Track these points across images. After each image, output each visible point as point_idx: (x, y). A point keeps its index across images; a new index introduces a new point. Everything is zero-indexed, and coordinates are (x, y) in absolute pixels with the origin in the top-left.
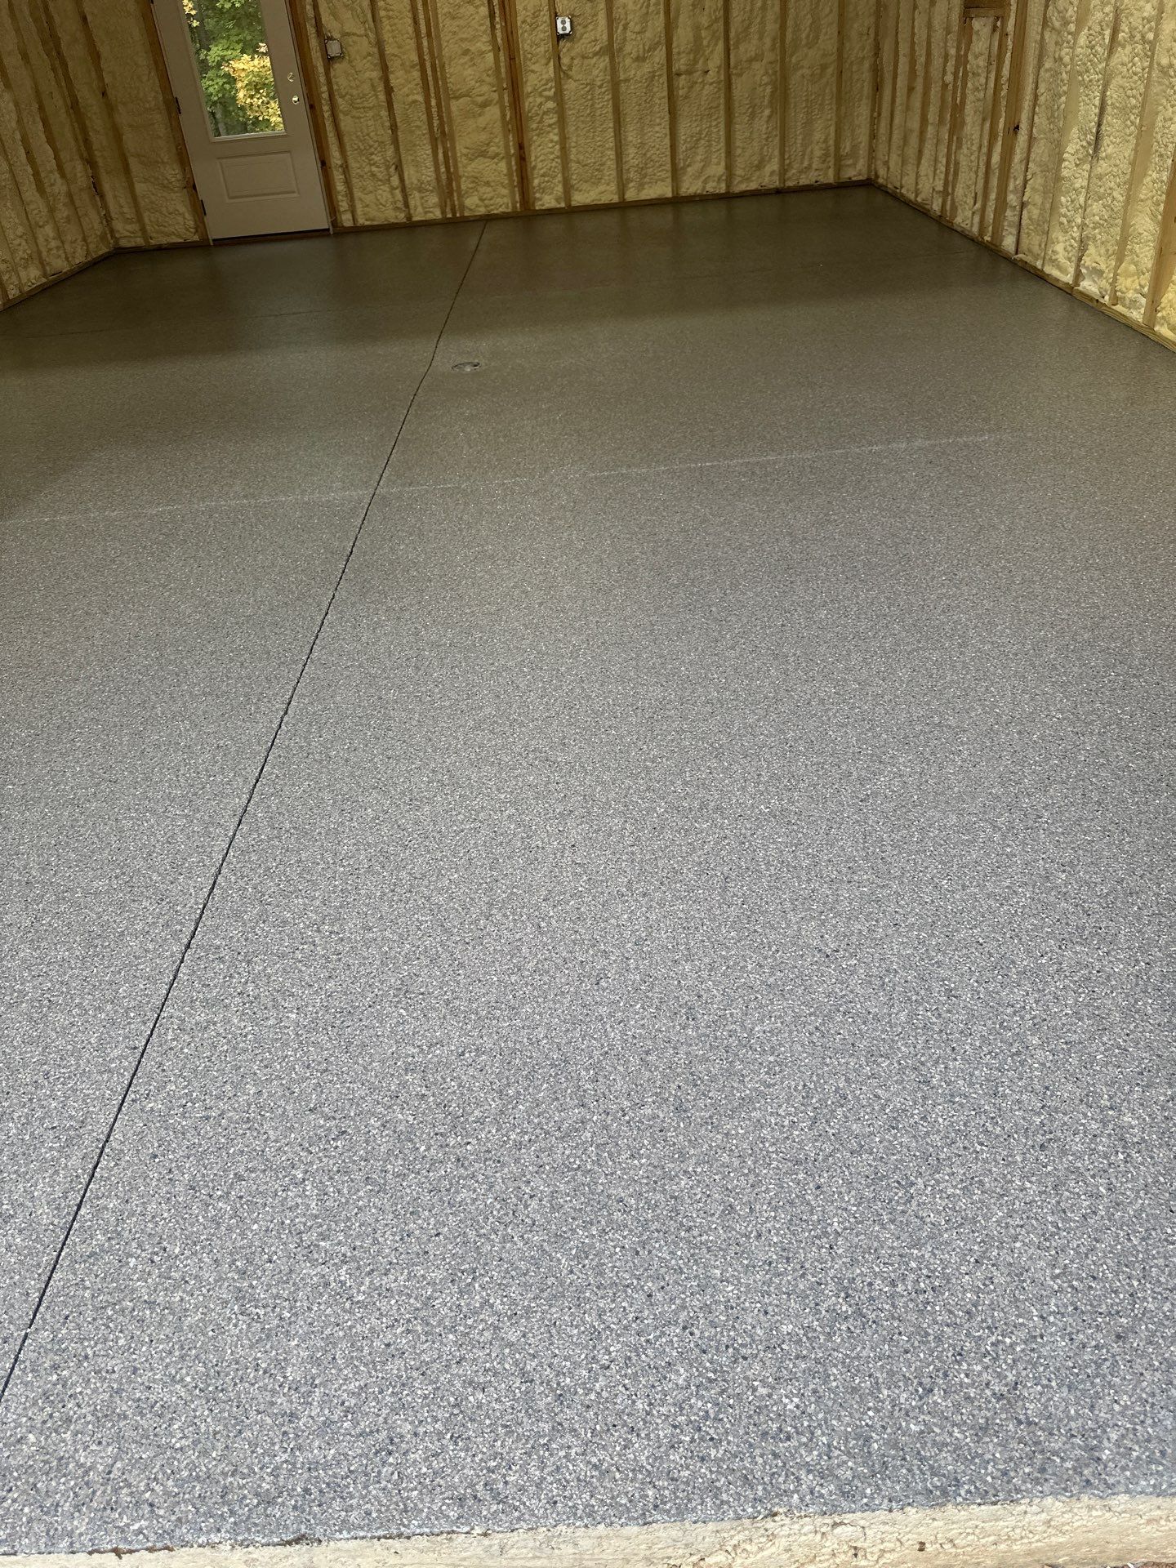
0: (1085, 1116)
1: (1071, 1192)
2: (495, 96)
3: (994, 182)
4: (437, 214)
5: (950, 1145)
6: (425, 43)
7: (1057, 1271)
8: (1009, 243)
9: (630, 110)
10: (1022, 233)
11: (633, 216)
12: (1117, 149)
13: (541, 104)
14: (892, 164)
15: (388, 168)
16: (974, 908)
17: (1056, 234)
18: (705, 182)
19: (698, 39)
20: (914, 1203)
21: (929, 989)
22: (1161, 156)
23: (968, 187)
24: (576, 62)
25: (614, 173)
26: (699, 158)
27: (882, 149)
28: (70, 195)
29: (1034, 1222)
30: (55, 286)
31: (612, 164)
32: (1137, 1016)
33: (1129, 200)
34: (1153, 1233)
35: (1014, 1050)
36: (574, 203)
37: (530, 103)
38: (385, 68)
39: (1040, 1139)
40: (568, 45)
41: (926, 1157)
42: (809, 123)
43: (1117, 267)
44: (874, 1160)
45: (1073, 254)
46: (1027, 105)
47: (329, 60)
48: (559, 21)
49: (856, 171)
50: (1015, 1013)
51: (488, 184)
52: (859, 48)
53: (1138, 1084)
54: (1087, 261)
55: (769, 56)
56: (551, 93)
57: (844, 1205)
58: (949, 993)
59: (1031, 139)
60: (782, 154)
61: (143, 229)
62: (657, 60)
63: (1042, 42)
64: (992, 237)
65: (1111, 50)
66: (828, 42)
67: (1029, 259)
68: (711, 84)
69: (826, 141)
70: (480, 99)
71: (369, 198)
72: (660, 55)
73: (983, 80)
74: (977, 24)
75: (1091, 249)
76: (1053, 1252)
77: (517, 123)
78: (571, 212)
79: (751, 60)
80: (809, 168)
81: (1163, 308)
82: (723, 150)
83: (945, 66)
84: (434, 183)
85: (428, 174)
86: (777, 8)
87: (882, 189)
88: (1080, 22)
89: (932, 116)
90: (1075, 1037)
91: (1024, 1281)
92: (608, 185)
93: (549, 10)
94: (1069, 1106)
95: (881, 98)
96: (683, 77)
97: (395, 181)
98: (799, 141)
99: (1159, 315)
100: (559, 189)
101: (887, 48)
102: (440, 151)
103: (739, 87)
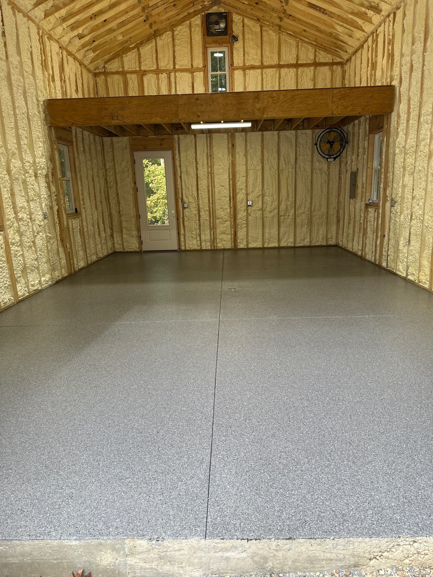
2: (229, 219)
3: (378, 249)
4: (210, 248)
5: (423, 471)
6: (211, 205)
8: (384, 264)
9: (267, 224)
10: (388, 263)
11: (266, 252)
12: (415, 244)
13: (242, 222)
14: (344, 241)
15: (197, 235)
17: (399, 263)
18: (288, 243)
19: (287, 208)
20: (417, 482)
22: (428, 247)
23: (370, 249)
24: (252, 212)
25: (261, 240)
26: (286, 237)
27: (340, 237)
28: (106, 237)
30: (99, 261)
31: (261, 237)
33: (420, 257)
36: (249, 247)
37: (238, 221)
38: (199, 211)
40: (251, 208)
41: (418, 473)
42: (318, 230)
43: (419, 273)
44: (405, 474)
45: (405, 269)
46: (387, 230)
47: (184, 208)
48: (249, 202)
49: (332, 242)
51: (225, 241)
52: (333, 212)
54: (409, 271)
55: (307, 213)
56: (245, 219)
57: (400, 482)
59: (389, 239)
60: (310, 237)
61: (123, 247)
63: (390, 217)
64: (379, 263)
65: (411, 221)
66: (324, 209)
67: (391, 269)
68: (290, 219)
69: (323, 234)
70: (225, 220)
71: (190, 243)
72: (276, 211)
73: (373, 223)
74: (370, 210)
75: (410, 268)
77: (235, 226)
78: (248, 249)
79: (302, 213)
80: (318, 241)
82: (293, 235)
83: (360, 218)
84: (209, 240)
85: (208, 237)
86: (309, 201)
87: (341, 248)
88: (401, 213)
89: (357, 230)
93: (246, 199)
95: (339, 225)
96: (282, 217)
97: (198, 239)
98: (315, 234)
100: (245, 243)
101: (341, 212)
102: (212, 232)
103: (298, 220)
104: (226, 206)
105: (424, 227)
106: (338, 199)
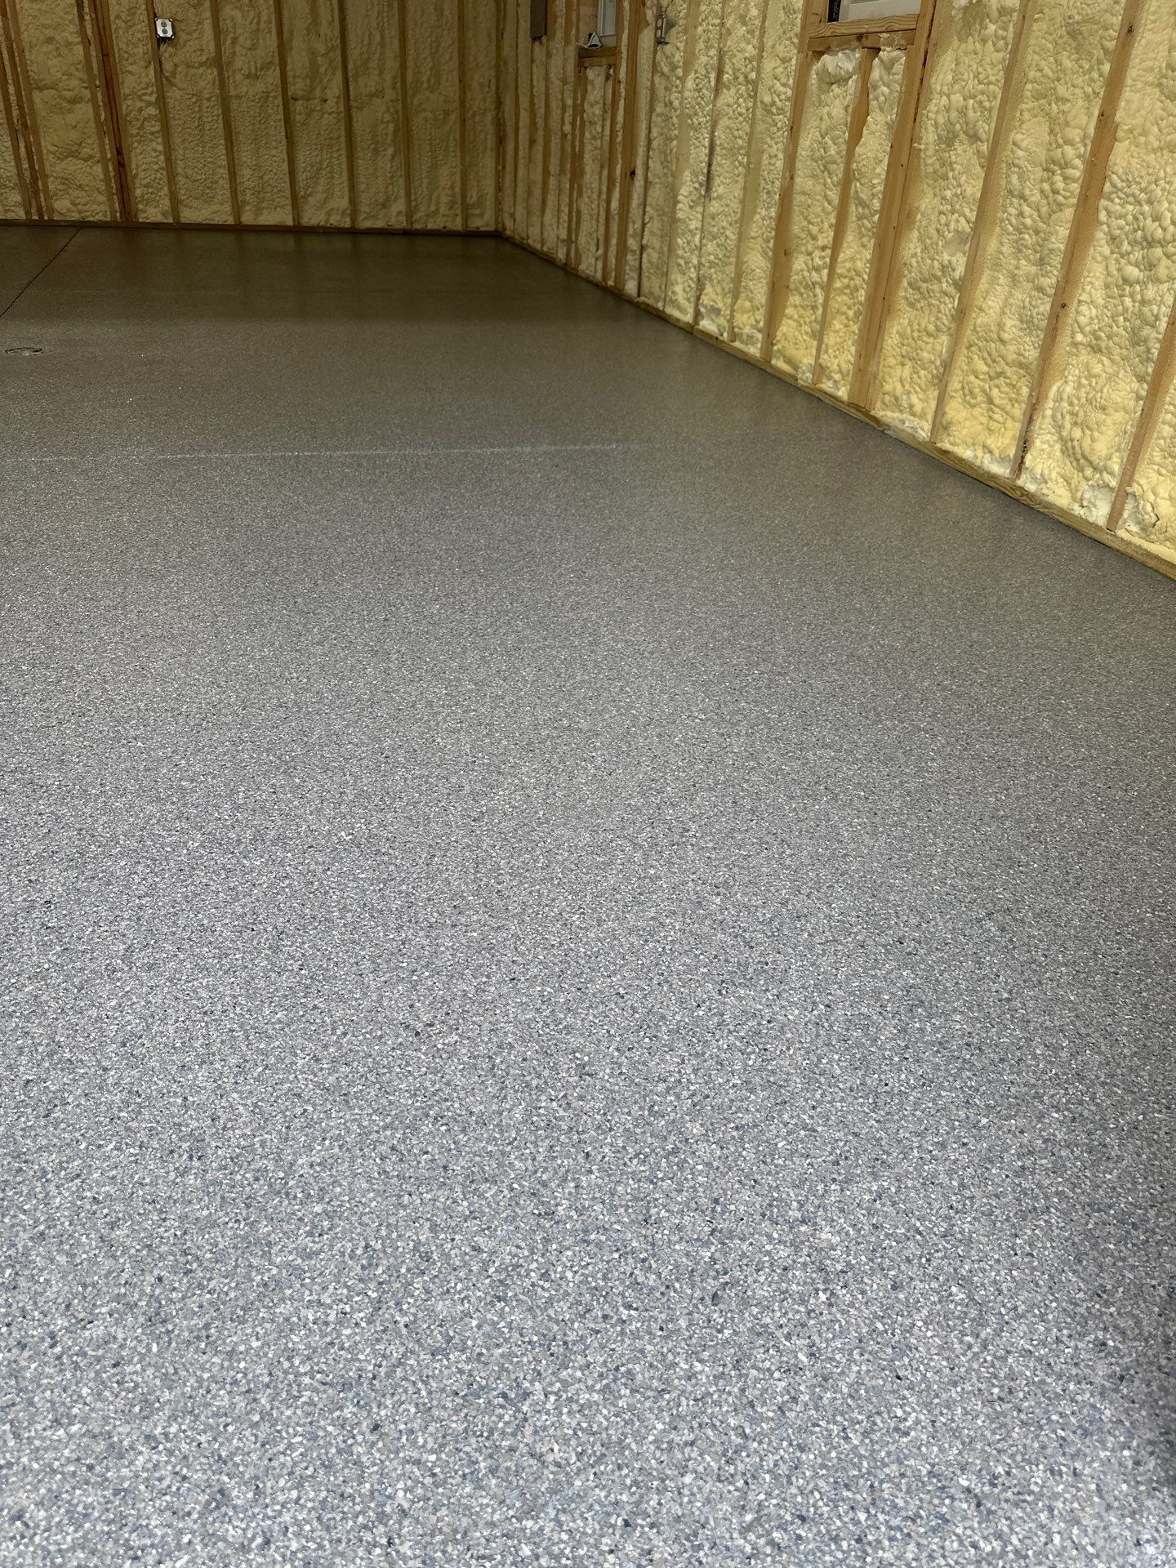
0: (769, 1237)
1: (758, 1369)
2: (87, 93)
3: (614, 228)
4: (21, 214)
5: (583, 1316)
7: (749, 1518)
8: (631, 287)
9: (243, 129)
10: (643, 277)
11: (252, 241)
12: (728, 190)
13: (140, 110)
14: (518, 216)
16: (612, 948)
17: (675, 276)
18: (329, 214)
19: (314, 65)
20: (528, 1430)
21: (554, 1068)
22: (768, 192)
23: (591, 234)
24: (179, 69)
25: (228, 193)
26: (320, 188)
27: (508, 201)
29: (710, 1432)
31: (224, 183)
32: (822, 1080)
33: (741, 236)
34: (878, 1420)
35: (669, 1147)
36: (182, 220)
37: (127, 106)
39: (711, 1285)
40: (170, 49)
41: (547, 1340)
42: (434, 167)
43: (733, 304)
44: (468, 1360)
45: (692, 295)
46: (641, 151)
48: (159, 22)
49: (483, 221)
50: (668, 1089)
51: (80, 187)
52: (481, 100)
53: (834, 1180)
54: (705, 299)
55: (390, 94)
56: (153, 98)
57: (415, 1455)
58: (583, 1071)
59: (647, 184)
60: (408, 195)
62: (270, 80)
63: (653, 90)
64: (615, 281)
65: (717, 91)
66: (450, 88)
67: (651, 302)
68: (330, 114)
69: (452, 188)
70: (68, 94)
72: (274, 75)
73: (599, 129)
74: (591, 74)
75: (708, 289)
76: (740, 1484)
77: (114, 127)
78: (180, 229)
79: (371, 96)
80: (436, 212)
81: (778, 341)
82: (346, 184)
83: (563, 115)
84: (15, 179)
85: (8, 168)
86: (396, 46)
87: (509, 240)
88: (688, 66)
89: (554, 167)
90: (748, 1118)
91: (700, 1547)
92: (222, 204)
93: (147, 9)
94: (748, 1226)
95: (505, 150)
96: (300, 102)
98: (424, 185)
99: (775, 348)
100: (166, 203)
101: (508, 102)
102: (22, 145)
103: (361, 120)
104: (65, 34)
105: (759, 112)
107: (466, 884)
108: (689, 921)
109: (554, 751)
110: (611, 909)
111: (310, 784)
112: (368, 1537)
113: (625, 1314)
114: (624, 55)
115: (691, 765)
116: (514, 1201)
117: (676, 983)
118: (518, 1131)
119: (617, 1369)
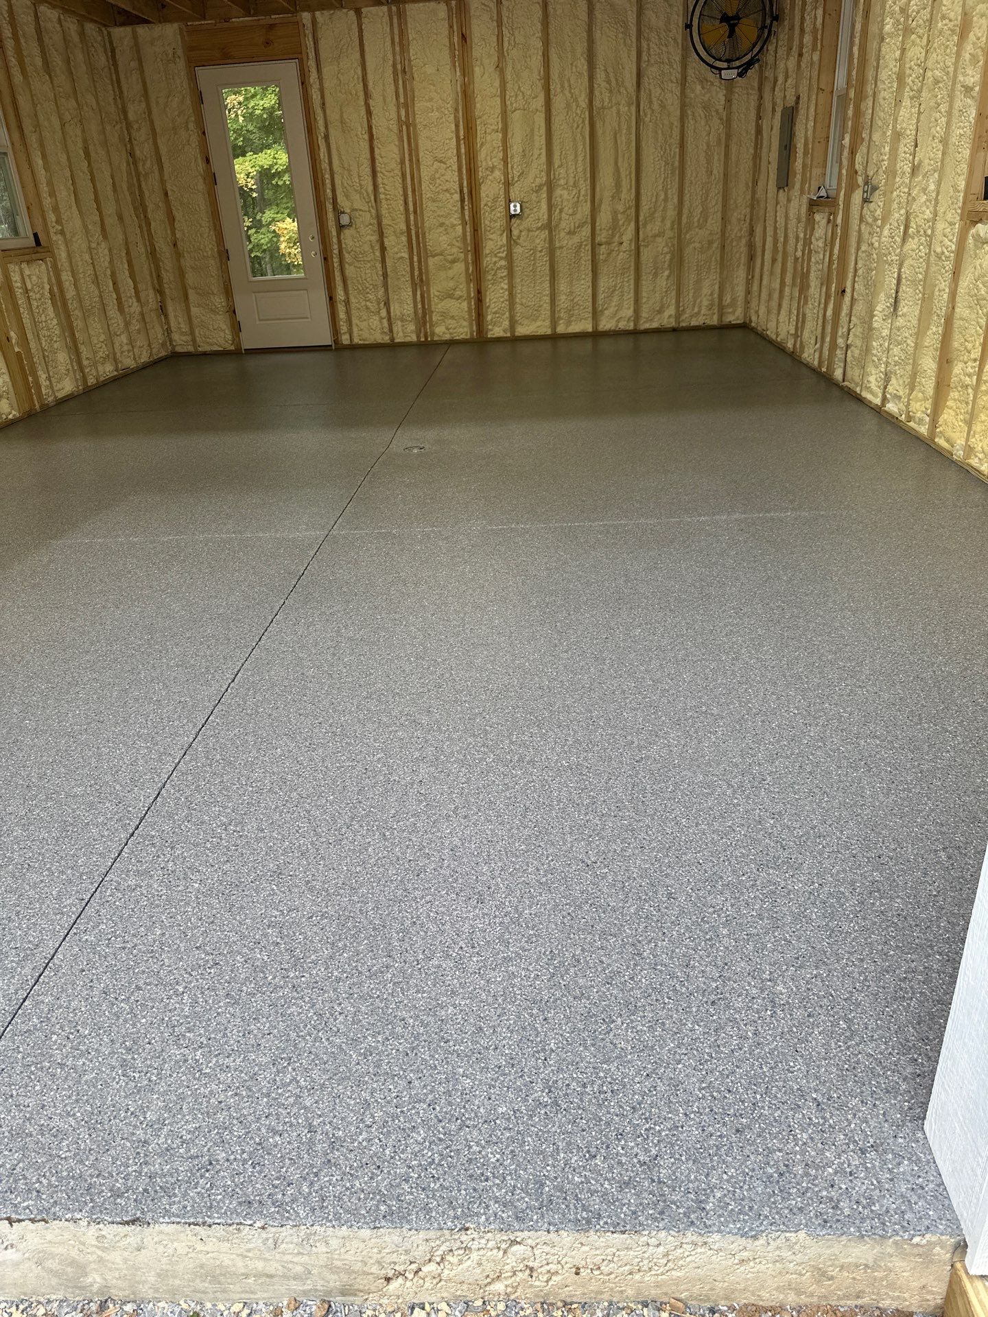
0: (749, 984)
1: (726, 1034)
2: (462, 256)
3: (829, 329)
4: (414, 338)
5: (647, 998)
6: (412, 218)
7: (704, 1085)
8: (838, 374)
9: (562, 268)
10: (847, 366)
11: (562, 344)
12: (910, 308)
13: (495, 263)
14: (761, 313)
15: (379, 304)
16: (701, 839)
17: (870, 369)
18: (618, 321)
19: (615, 220)
20: (612, 1034)
21: (656, 892)
22: (938, 315)
23: (812, 332)
24: (523, 233)
25: (549, 313)
26: (614, 304)
27: (754, 304)
28: (142, 314)
29: (695, 1052)
30: (123, 378)
31: (547, 306)
32: (804, 920)
33: (917, 346)
34: (780, 1065)
35: (708, 937)
36: (517, 334)
37: (487, 261)
38: (381, 235)
39: (713, 997)
40: (518, 221)
41: (627, 1004)
42: (698, 282)
43: (910, 394)
44: (589, 1004)
45: (881, 384)
46: (850, 275)
47: (341, 227)
48: (512, 205)
49: (735, 317)
50: (714, 912)
51: (453, 317)
52: (737, 230)
53: (793, 966)
54: (890, 388)
55: (669, 234)
56: (504, 255)
57: (561, 1032)
58: (670, 896)
59: (853, 300)
60: (678, 302)
61: (194, 340)
62: (584, 234)
63: (860, 231)
64: (827, 369)
65: (904, 240)
66: (714, 224)
67: (852, 386)
68: (624, 252)
69: (712, 294)
70: (450, 258)
71: (363, 325)
72: (586, 231)
73: (821, 256)
74: (817, 217)
75: (893, 381)
76: (704, 1073)
77: (477, 276)
78: (514, 340)
79: (655, 236)
80: (698, 313)
81: (941, 425)
82: (632, 299)
83: (796, 245)
84: (413, 315)
85: (408, 309)
86: (676, 200)
87: (753, 330)
88: (885, 218)
89: (788, 280)
90: (755, 931)
91: (679, 1090)
92: (544, 321)
93: (505, 197)
94: (739, 977)
95: (754, 263)
96: (604, 246)
97: (384, 313)
98: (691, 295)
99: (938, 430)
100: (506, 323)
101: (759, 230)
102: (419, 293)
103: (646, 255)
104: (451, 220)
105: (932, 259)
106: (754, 193)
107: (626, 795)
108: (750, 830)
109: (692, 726)
110: (706, 819)
111: (551, 733)
112: (537, 1055)
113: (667, 1001)
114: (841, 207)
115: (778, 741)
116: (623, 945)
117: (733, 861)
118: (631, 917)
119: (658, 1020)
